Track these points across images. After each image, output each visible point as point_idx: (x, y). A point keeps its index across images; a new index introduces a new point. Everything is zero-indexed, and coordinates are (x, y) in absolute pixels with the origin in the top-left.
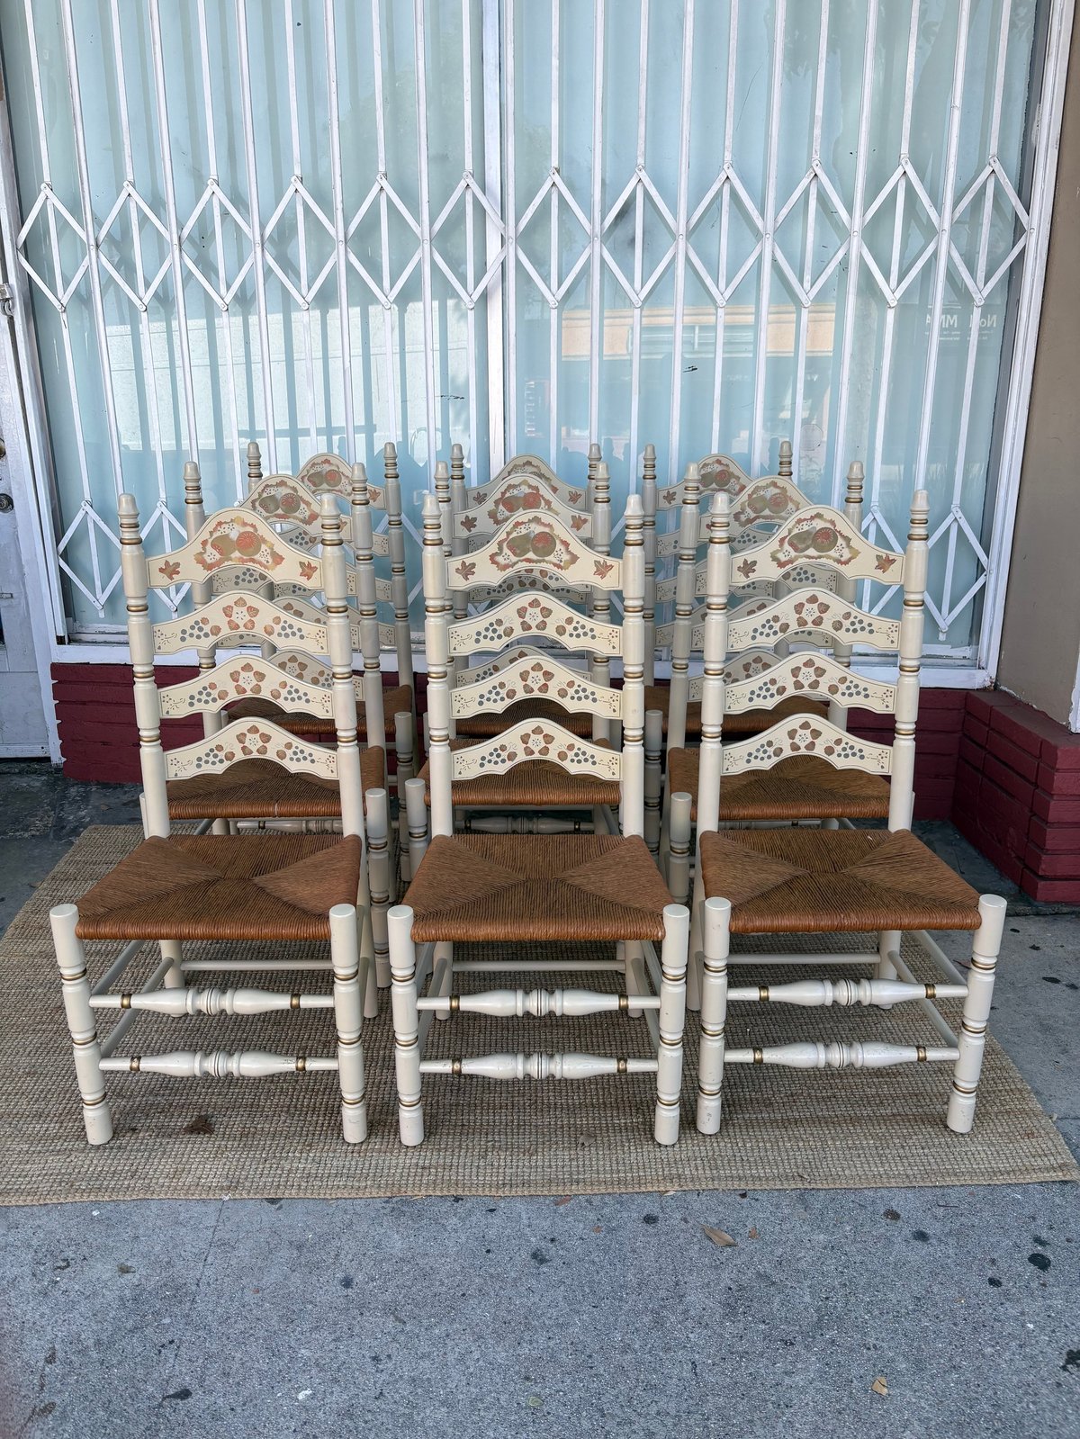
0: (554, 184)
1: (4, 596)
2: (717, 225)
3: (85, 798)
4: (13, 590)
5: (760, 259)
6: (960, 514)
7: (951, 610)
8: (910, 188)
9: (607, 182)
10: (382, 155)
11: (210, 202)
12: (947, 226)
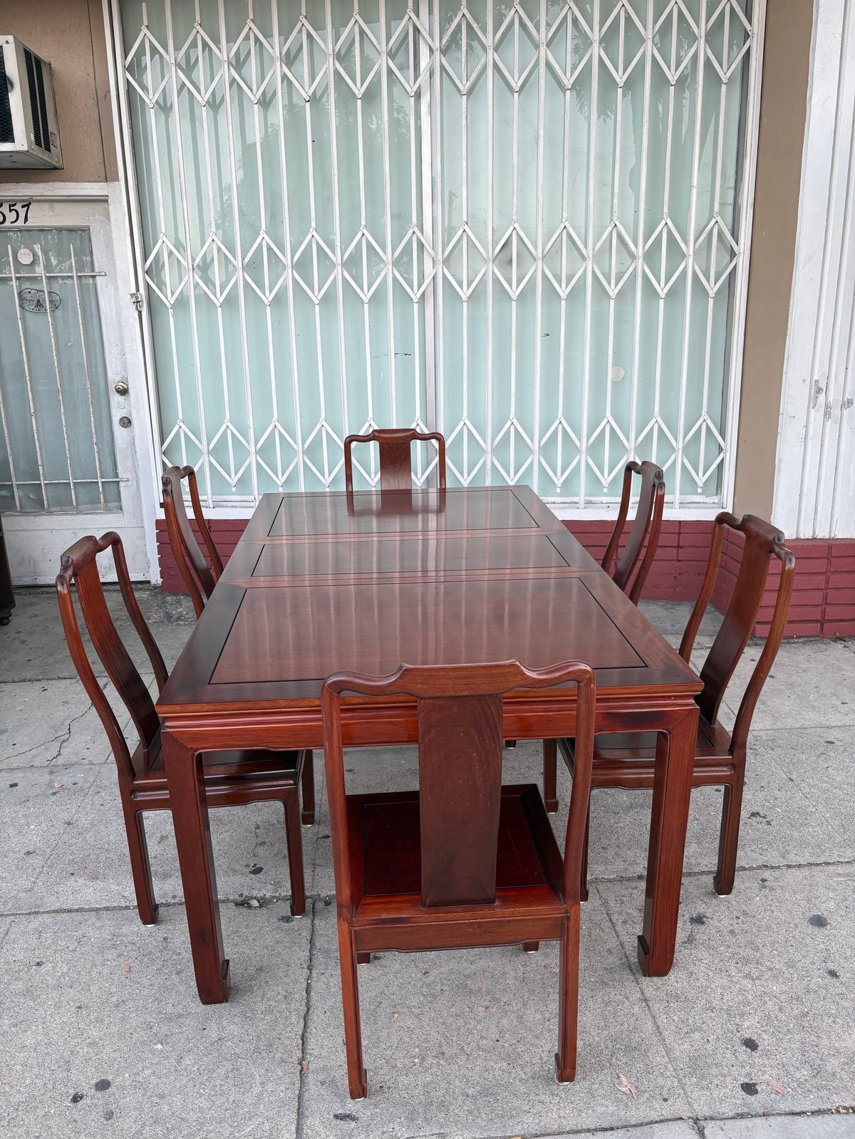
0: (464, 231)
1: (124, 480)
2: (559, 254)
3: (179, 602)
4: (129, 476)
5: (585, 270)
6: (707, 417)
7: (704, 474)
8: (670, 234)
9: (495, 228)
10: (363, 215)
11: (261, 244)
12: (691, 252)
